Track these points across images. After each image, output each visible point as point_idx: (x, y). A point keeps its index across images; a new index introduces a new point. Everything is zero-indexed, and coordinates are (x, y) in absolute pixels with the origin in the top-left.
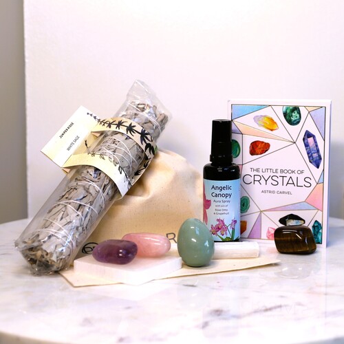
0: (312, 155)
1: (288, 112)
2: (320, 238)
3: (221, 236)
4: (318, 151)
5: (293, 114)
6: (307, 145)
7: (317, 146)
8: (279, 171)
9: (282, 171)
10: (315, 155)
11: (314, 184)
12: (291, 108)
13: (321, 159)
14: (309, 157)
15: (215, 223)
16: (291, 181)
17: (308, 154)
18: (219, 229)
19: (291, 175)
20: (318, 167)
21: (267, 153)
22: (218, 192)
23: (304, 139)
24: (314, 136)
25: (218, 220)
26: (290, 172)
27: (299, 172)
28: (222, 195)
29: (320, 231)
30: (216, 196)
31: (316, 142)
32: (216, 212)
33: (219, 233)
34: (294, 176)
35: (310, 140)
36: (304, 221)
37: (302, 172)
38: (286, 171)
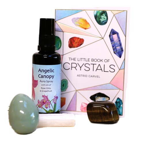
0: (116, 48)
1: (98, 14)
2: (121, 111)
3: (45, 109)
4: (121, 45)
5: (102, 17)
6: (112, 40)
7: (120, 41)
8: (90, 60)
9: (93, 60)
10: (118, 48)
11: (117, 70)
12: (100, 12)
13: (122, 51)
14: (114, 49)
15: (41, 99)
16: (99, 68)
17: (113, 47)
18: (44, 103)
19: (100, 63)
20: (120, 57)
21: (82, 46)
22: (43, 74)
23: (110, 36)
24: (117, 34)
25: (43, 96)
26: (99, 60)
27: (106, 61)
28: (46, 77)
29: (121, 106)
30: (42, 77)
31: (119, 38)
32: (41, 90)
33: (44, 106)
34: (102, 64)
35: (115, 36)
36: (109, 98)
37: (108, 61)
38: (96, 60)
